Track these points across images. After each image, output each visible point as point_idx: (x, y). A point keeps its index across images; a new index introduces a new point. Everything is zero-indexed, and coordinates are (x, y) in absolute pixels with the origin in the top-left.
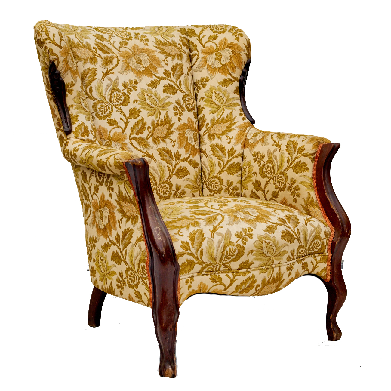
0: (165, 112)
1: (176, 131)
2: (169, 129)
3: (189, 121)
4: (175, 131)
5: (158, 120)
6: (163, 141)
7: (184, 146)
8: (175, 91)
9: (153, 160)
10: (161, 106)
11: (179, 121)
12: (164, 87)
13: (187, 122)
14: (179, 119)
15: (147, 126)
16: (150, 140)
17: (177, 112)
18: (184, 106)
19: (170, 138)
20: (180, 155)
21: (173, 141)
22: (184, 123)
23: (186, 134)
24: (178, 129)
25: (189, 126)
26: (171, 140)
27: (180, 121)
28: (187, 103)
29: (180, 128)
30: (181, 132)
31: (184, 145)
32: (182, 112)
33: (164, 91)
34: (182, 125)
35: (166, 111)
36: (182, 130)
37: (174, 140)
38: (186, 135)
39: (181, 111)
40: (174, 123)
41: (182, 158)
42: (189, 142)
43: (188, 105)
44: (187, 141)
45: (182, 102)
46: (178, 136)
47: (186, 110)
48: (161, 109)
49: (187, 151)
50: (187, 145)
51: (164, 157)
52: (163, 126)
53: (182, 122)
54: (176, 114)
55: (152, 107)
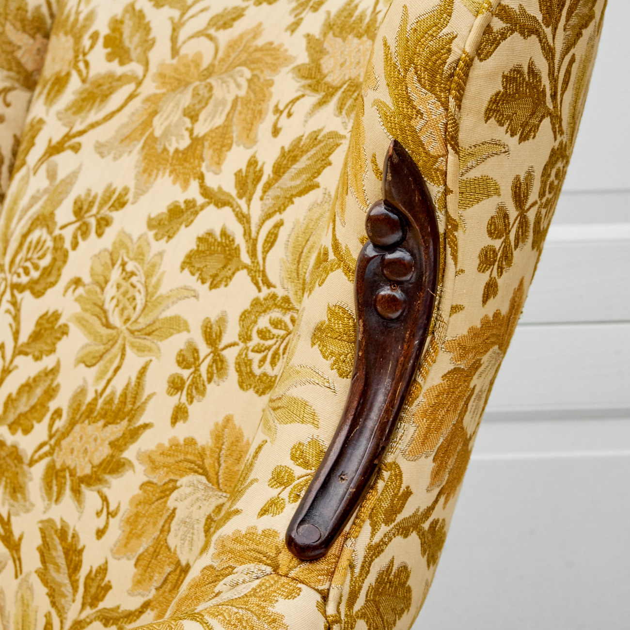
0: (140, 362)
1: (139, 468)
2: (118, 446)
3: (218, 437)
4: (136, 463)
5: (100, 389)
6: (77, 492)
7: (141, 550)
8: (230, 272)
9: (14, 561)
10: (139, 331)
11: (175, 420)
12: (200, 240)
13: (204, 439)
14: (179, 414)
15: (53, 405)
16: (38, 471)
17: (186, 373)
18: (230, 356)
19: (105, 491)
20: (108, 587)
21: (108, 507)
22: (191, 442)
23: (175, 495)
24: (151, 461)
25: (208, 462)
26: (105, 499)
27: (180, 424)
28: (251, 344)
29: (160, 460)
30: (159, 478)
31: (144, 545)
32: (210, 380)
33: (189, 262)
34: (177, 445)
35: (147, 359)
36: (162, 472)
37: (112, 507)
38: (171, 503)
39: (205, 376)
40: (146, 426)
41: (108, 603)
42: (173, 541)
43: (251, 355)
44: (162, 531)
45: (231, 333)
46: (137, 491)
47: (233, 376)
48: (133, 346)
49: (138, 583)
50: (155, 554)
51: (51, 567)
52: (105, 426)
53: (182, 431)
54: (176, 385)
55: (108, 325)
